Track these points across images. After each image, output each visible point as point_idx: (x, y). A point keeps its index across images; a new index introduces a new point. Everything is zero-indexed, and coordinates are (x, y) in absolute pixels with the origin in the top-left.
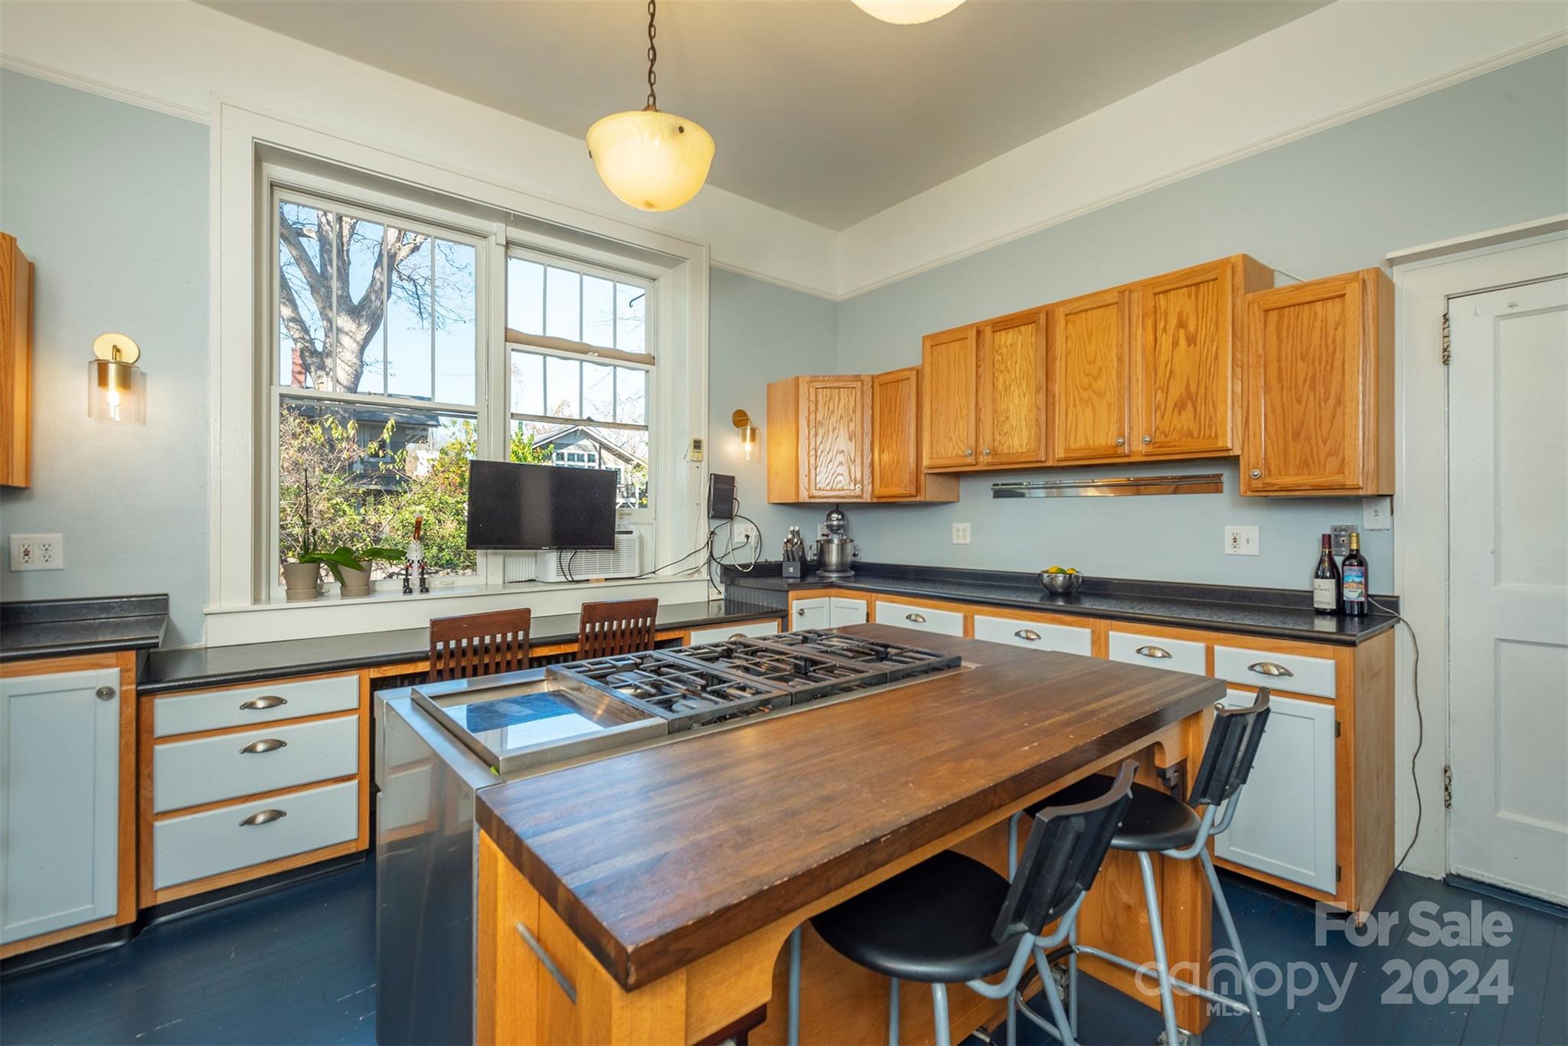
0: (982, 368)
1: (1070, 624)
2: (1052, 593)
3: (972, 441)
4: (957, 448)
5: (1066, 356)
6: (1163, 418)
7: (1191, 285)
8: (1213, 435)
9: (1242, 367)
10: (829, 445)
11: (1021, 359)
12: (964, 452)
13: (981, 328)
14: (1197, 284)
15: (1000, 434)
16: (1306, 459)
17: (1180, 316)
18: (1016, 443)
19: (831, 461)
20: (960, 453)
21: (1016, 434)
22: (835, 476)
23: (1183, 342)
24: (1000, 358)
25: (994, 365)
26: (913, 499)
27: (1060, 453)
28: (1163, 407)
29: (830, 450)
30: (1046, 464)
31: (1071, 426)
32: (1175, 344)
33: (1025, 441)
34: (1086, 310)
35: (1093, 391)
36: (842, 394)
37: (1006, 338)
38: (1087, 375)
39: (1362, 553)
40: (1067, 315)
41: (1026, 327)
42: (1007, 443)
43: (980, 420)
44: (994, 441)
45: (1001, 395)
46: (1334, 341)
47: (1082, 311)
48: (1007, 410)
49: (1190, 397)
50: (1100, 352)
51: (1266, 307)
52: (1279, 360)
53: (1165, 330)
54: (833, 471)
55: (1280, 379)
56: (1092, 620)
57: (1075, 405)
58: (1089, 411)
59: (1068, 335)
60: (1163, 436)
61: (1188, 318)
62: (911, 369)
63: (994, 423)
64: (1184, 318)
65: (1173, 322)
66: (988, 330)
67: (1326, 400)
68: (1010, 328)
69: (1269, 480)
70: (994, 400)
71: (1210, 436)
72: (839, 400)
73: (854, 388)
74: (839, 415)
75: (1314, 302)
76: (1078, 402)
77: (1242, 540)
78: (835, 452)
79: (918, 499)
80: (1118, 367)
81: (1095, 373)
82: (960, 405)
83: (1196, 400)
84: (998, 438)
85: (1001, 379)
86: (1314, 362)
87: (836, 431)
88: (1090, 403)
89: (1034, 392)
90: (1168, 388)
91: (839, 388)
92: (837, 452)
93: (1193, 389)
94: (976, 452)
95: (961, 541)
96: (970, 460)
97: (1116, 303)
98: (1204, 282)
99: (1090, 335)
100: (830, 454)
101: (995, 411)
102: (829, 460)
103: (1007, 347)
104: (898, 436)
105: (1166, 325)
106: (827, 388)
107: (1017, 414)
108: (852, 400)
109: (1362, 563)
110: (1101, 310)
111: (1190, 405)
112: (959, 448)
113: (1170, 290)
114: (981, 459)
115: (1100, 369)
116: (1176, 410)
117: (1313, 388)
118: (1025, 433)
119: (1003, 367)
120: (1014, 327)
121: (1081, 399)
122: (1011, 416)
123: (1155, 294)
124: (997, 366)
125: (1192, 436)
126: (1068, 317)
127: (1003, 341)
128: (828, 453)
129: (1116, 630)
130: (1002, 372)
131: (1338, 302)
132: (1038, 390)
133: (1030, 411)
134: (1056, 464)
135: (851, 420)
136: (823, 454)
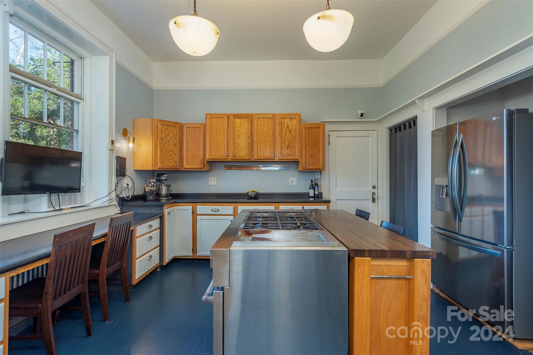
0: (229, 128)
1: (269, 205)
2: (251, 198)
3: (226, 151)
4: (220, 153)
5: (257, 130)
6: (283, 150)
7: (290, 118)
8: (295, 155)
9: (301, 140)
10: (166, 148)
11: (243, 128)
12: (223, 155)
13: (229, 116)
14: (291, 118)
15: (236, 150)
16: (313, 163)
17: (287, 125)
18: (242, 153)
19: (167, 154)
20: (221, 155)
21: (242, 151)
22: (169, 160)
23: (288, 131)
24: (236, 126)
25: (234, 128)
26: (202, 170)
27: (256, 157)
28: (283, 147)
29: (167, 150)
30: (251, 160)
31: (259, 149)
32: (286, 132)
33: (245, 153)
34: (263, 118)
35: (265, 141)
36: (171, 128)
37: (238, 121)
38: (264, 136)
39: (318, 184)
40: (257, 118)
41: (245, 118)
42: (239, 153)
43: (229, 145)
44: (234, 152)
45: (236, 138)
46: (318, 137)
47: (262, 118)
48: (239, 143)
49: (290, 146)
50: (267, 130)
51: (306, 127)
52: (308, 140)
53: (284, 128)
54: (168, 158)
55: (308, 144)
56: (275, 204)
57: (260, 144)
58: (264, 146)
59: (258, 124)
60: (283, 155)
61: (289, 126)
62: (201, 124)
63: (234, 146)
64: (288, 125)
65: (286, 126)
66: (232, 117)
67: (317, 150)
68: (240, 118)
69: (307, 167)
70: (234, 139)
71: (294, 156)
72: (170, 131)
73: (176, 127)
74: (170, 137)
75: (315, 128)
76: (261, 143)
77: (293, 181)
78: (169, 150)
79: (204, 170)
80: (272, 135)
81: (266, 136)
82: (222, 139)
83: (291, 147)
84: (235, 151)
85: (236, 133)
86: (315, 141)
87: (169, 143)
88: (264, 144)
89: (247, 139)
90: (284, 143)
91: (170, 126)
92: (170, 151)
93: (290, 144)
94: (228, 155)
95: (212, 184)
96: (225, 157)
97: (272, 118)
98: (293, 118)
99: (264, 125)
100: (167, 151)
101: (234, 143)
102: (166, 153)
103: (238, 123)
104: (195, 147)
105: (284, 126)
106: (166, 125)
107: (242, 144)
108: (175, 131)
109: (318, 186)
110: (268, 119)
111: (290, 147)
112: (221, 153)
113: (285, 118)
114: (229, 157)
115: (267, 135)
116: (286, 148)
117: (315, 147)
118: (244, 151)
119: (237, 129)
120: (241, 118)
121: (262, 143)
122: (240, 145)
123: (282, 118)
124: (235, 129)
125: (290, 155)
126: (258, 119)
127: (237, 121)
128: (166, 150)
129: (281, 206)
130: (237, 131)
131: (319, 129)
132: (249, 138)
133: (246, 144)
134: (254, 160)
135: (175, 139)
136: (164, 151)
